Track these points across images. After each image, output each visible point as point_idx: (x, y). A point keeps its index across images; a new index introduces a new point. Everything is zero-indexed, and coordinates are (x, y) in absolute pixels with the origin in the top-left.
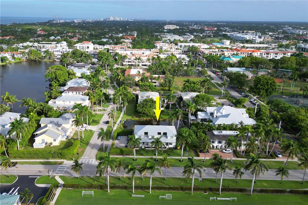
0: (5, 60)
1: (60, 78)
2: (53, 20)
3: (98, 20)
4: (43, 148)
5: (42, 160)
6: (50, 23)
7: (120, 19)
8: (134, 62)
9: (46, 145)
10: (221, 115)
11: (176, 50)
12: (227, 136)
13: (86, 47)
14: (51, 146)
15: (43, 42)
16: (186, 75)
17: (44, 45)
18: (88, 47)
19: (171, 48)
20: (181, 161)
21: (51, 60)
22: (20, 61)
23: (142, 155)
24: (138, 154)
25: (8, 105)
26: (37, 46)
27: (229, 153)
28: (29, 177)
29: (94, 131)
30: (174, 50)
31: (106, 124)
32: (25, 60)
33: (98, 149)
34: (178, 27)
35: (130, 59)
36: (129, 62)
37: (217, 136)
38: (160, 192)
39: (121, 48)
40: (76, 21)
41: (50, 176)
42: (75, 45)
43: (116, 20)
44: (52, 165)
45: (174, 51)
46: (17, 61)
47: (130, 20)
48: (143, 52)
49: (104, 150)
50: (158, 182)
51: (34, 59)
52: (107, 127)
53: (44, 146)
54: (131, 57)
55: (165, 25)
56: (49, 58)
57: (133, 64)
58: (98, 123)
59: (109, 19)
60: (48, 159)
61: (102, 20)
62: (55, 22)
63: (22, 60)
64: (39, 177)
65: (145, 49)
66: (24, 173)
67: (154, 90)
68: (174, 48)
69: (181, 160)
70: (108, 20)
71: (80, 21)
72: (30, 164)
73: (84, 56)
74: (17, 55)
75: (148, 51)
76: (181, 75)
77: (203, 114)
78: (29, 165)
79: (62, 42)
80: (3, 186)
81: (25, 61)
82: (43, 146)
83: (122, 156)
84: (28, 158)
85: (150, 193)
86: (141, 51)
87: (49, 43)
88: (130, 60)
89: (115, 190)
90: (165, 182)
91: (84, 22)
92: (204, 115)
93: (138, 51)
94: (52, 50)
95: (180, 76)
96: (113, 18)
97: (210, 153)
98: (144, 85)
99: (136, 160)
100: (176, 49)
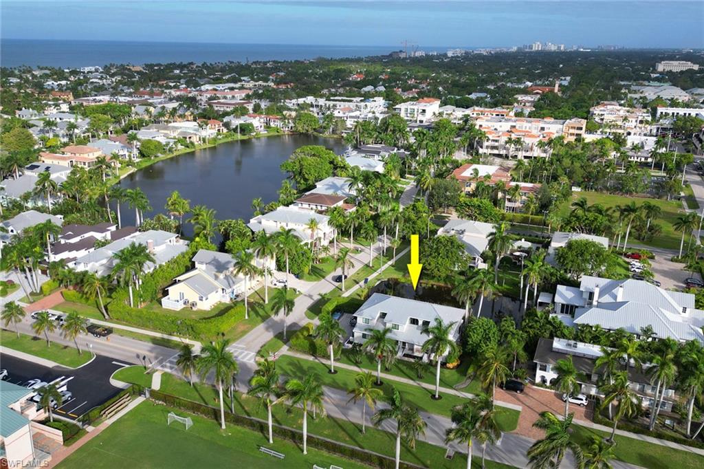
0: (251, 131)
1: (308, 173)
2: (401, 51)
3: (505, 50)
4: (178, 310)
5: (158, 335)
6: (392, 59)
7: (559, 48)
8: (505, 148)
9: (185, 306)
10: (612, 300)
11: (640, 125)
12: (587, 360)
13: (420, 111)
14: (194, 309)
15: (336, 98)
16: (621, 190)
17: (337, 103)
18: (424, 111)
19: (624, 120)
20: (436, 399)
21: (335, 136)
22: (277, 134)
23: (357, 364)
24: (350, 360)
25: (172, 217)
26: (323, 105)
27: (579, 405)
28: (114, 362)
29: (300, 293)
30: (634, 124)
31: (336, 281)
32: (286, 133)
33: (278, 332)
34: (696, 67)
35: (497, 141)
36: (493, 148)
37: (558, 352)
38: (327, 457)
39: (497, 115)
40: (450, 54)
41: (149, 369)
42: (397, 106)
43: (547, 48)
44: (169, 349)
45: (635, 127)
46: (272, 134)
47: (582, 50)
48: (543, 126)
49: (285, 338)
50: (343, 433)
51: (304, 131)
52: (334, 287)
53: (182, 307)
54: (499, 137)
55: (660, 63)
56: (333, 131)
57: (501, 153)
58: (321, 276)
59: (531, 47)
60: (171, 335)
61: (514, 49)
62: (402, 56)
63: (282, 133)
64: (127, 366)
65: (552, 120)
66: (111, 352)
67: (492, 219)
68: (634, 120)
69: (437, 396)
70: (527, 50)
71: (459, 52)
72: (134, 339)
73: (391, 130)
74: (275, 121)
75: (557, 123)
76: (607, 189)
77: (571, 293)
78: (131, 340)
79: (375, 99)
80: (60, 369)
81: (288, 135)
82: (179, 307)
83: (311, 358)
84: (139, 326)
85: (305, 452)
86: (537, 124)
87: (348, 99)
88: (496, 144)
89: (239, 428)
90: (360, 438)
91: (467, 56)
92: (573, 295)
93: (531, 122)
94: (344, 114)
95: (605, 192)
96: (540, 46)
97: (527, 394)
98: (466, 204)
99: (335, 372)
100: (641, 122)
